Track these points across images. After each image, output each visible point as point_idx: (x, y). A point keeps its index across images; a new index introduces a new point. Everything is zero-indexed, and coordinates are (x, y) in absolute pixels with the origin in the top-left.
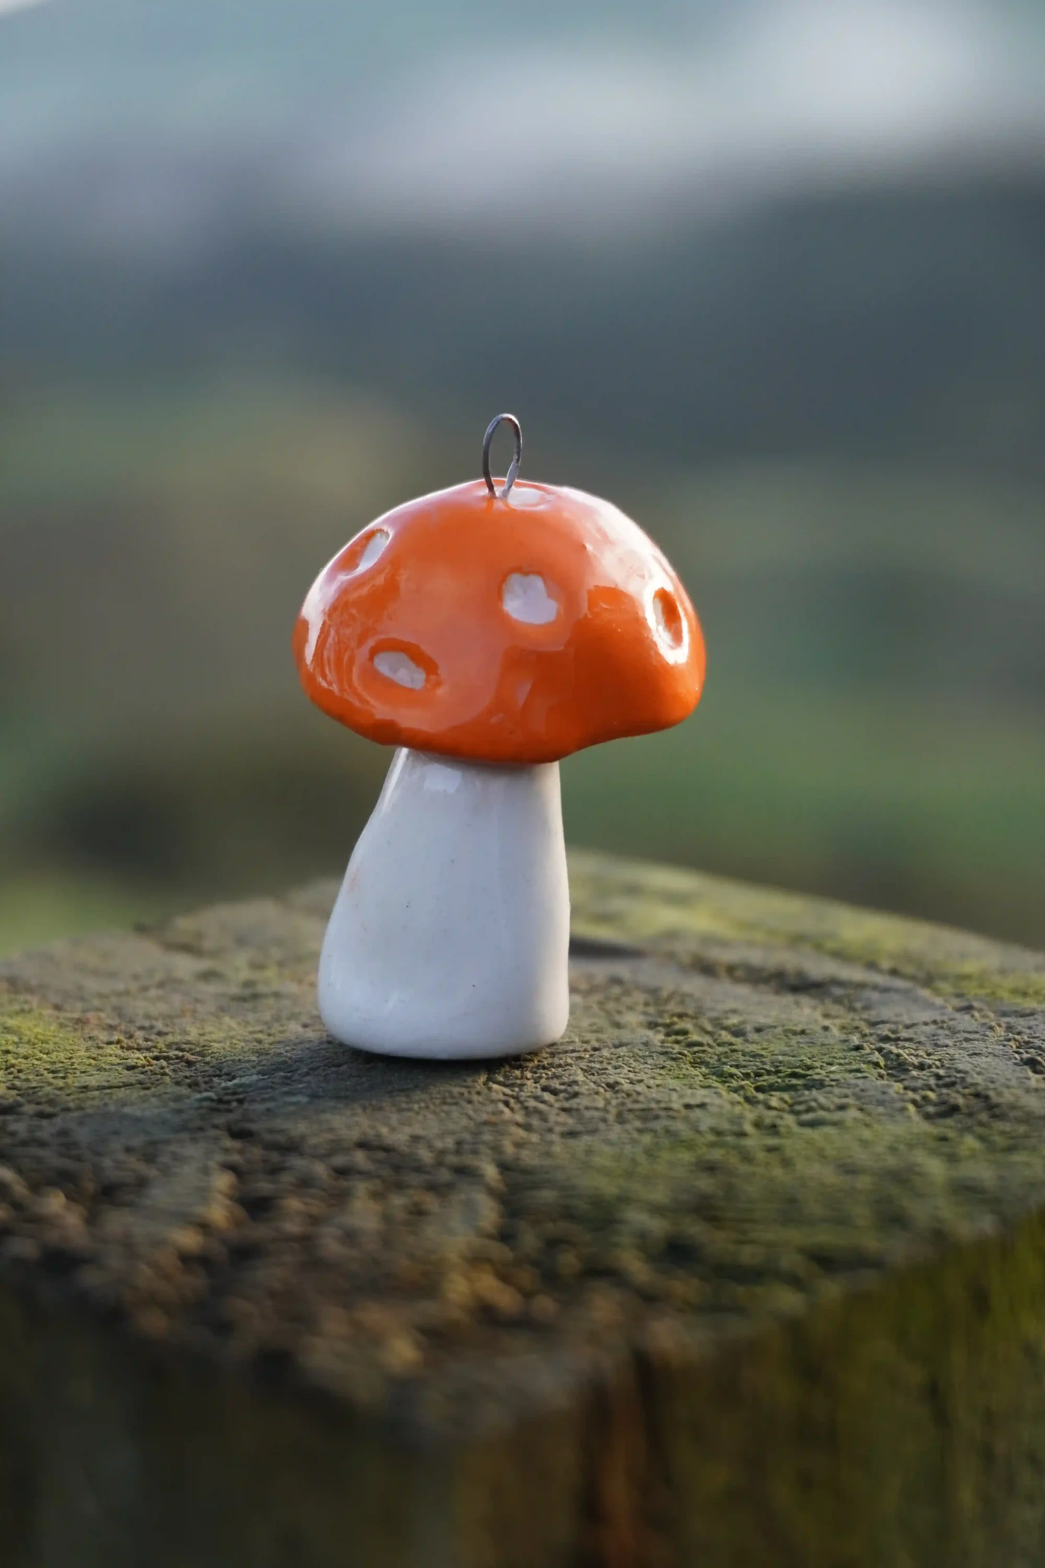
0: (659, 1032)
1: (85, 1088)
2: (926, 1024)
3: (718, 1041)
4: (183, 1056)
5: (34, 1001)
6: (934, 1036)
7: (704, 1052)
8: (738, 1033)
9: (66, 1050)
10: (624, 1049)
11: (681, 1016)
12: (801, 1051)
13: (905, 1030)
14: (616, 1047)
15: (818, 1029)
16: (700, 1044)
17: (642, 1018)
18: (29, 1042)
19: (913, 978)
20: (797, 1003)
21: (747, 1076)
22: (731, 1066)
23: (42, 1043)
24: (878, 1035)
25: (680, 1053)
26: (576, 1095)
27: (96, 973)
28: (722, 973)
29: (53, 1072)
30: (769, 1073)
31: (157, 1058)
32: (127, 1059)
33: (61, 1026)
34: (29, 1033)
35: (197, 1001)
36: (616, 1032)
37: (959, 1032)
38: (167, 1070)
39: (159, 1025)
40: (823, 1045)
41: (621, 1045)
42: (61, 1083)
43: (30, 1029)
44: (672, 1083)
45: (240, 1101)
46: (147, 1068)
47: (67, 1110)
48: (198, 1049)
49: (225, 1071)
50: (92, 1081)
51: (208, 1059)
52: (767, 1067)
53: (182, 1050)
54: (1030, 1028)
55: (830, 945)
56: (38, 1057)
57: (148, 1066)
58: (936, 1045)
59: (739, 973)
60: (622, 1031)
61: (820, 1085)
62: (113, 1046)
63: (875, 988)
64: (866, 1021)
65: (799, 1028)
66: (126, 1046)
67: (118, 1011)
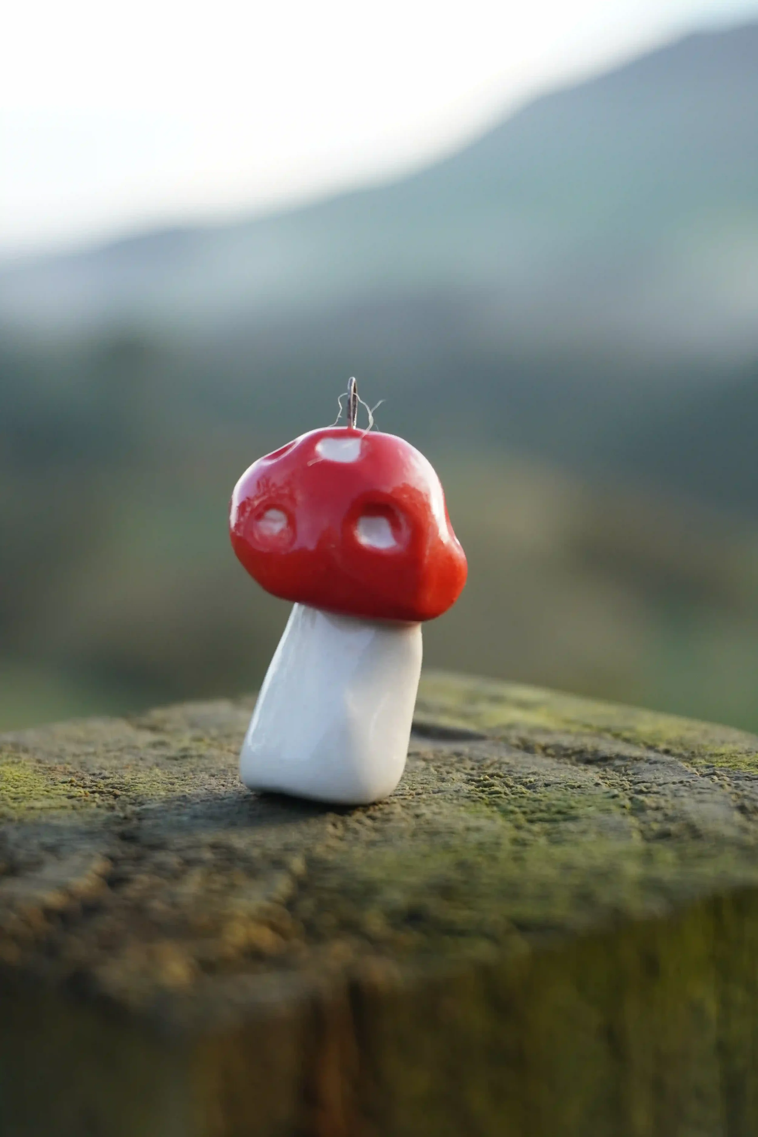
0: (472, 785)
1: (32, 808)
2: (674, 783)
3: (514, 791)
4: (113, 791)
5: (24, 757)
6: (676, 790)
7: (498, 797)
8: (530, 786)
9: (30, 786)
10: (440, 794)
11: (492, 776)
12: (572, 798)
13: (657, 787)
14: (434, 793)
15: (591, 784)
16: (500, 793)
17: (464, 777)
18: (7, 781)
19: (680, 756)
20: (585, 770)
21: (524, 813)
22: (516, 806)
23: (16, 781)
24: (635, 790)
25: (480, 797)
26: (388, 820)
27: (79, 742)
28: (539, 751)
29: (15, 799)
30: (541, 811)
31: (93, 792)
32: (70, 792)
33: (35, 771)
34: (9, 775)
35: (141, 759)
36: (440, 784)
37: (696, 788)
38: (97, 800)
39: (106, 773)
40: (590, 794)
41: (438, 792)
42: (16, 805)
43: (11, 773)
44: (464, 815)
45: (140, 819)
46: (83, 798)
47: (11, 820)
48: (126, 788)
49: (138, 801)
50: (38, 804)
51: (129, 794)
52: (543, 808)
53: (116, 788)
54: (752, 787)
55: (627, 734)
56: (7, 790)
57: (85, 796)
58: (675, 796)
59: (550, 751)
60: (444, 784)
61: (575, 819)
62: (65, 785)
63: (648, 761)
64: (631, 781)
65: (576, 785)
66: (75, 785)
67: (82, 765)
